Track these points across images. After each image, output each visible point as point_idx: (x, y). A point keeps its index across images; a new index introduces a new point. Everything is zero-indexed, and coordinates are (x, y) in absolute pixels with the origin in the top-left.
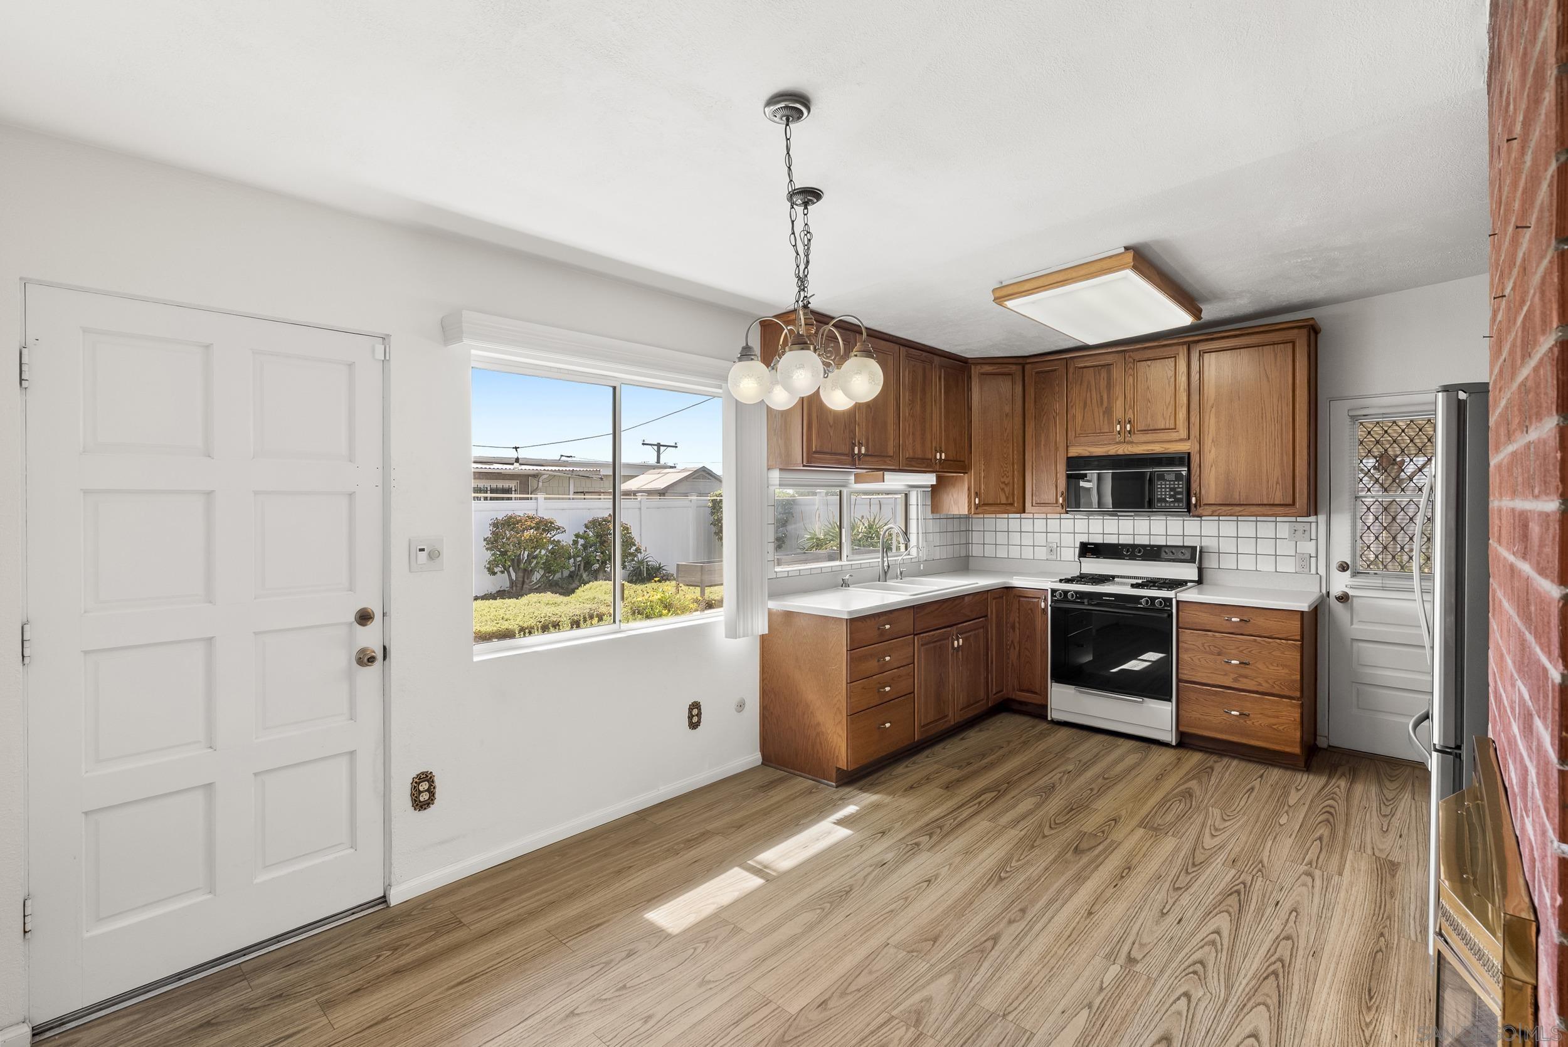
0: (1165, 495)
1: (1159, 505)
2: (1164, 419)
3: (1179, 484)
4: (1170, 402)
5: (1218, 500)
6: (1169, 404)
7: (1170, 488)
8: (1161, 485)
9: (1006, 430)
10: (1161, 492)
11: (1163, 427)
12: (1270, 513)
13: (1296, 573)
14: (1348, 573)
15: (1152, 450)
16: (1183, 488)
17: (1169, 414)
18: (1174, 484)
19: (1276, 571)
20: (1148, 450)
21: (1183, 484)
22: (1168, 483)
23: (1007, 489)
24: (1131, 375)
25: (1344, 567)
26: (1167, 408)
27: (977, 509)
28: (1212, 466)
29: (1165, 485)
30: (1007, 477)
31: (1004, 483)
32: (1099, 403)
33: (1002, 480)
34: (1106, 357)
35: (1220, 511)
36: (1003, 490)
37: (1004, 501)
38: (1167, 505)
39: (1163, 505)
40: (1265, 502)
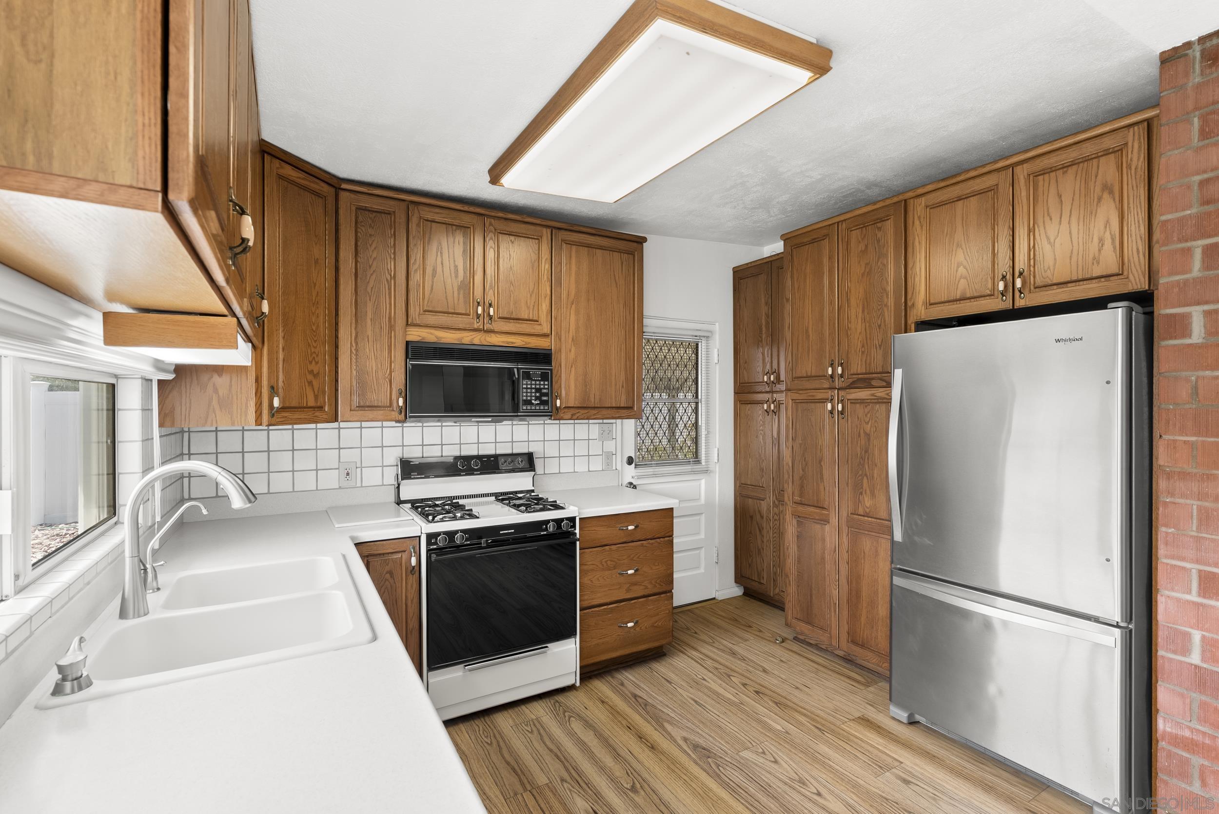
0: (531, 396)
1: (525, 408)
2: (528, 308)
3: (544, 385)
4: (533, 290)
5: (577, 402)
6: (532, 292)
7: (535, 388)
8: (527, 384)
9: (315, 285)
10: (527, 392)
11: (526, 317)
12: (617, 416)
13: (603, 470)
14: (633, 465)
15: (512, 343)
16: (548, 389)
17: (532, 303)
18: (540, 385)
19: (589, 471)
20: (508, 343)
21: (548, 385)
22: (533, 382)
23: (315, 383)
24: (491, 247)
25: (630, 461)
26: (531, 295)
27: (273, 415)
28: (572, 367)
29: (531, 384)
30: (317, 363)
31: (311, 372)
32: (453, 275)
33: (311, 367)
34: (463, 215)
35: (578, 415)
36: (310, 383)
37: (311, 403)
38: (533, 408)
39: (529, 408)
40: (614, 405)
